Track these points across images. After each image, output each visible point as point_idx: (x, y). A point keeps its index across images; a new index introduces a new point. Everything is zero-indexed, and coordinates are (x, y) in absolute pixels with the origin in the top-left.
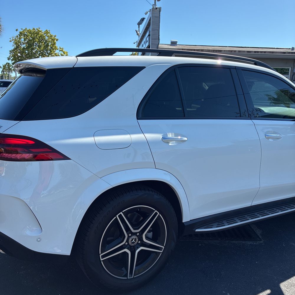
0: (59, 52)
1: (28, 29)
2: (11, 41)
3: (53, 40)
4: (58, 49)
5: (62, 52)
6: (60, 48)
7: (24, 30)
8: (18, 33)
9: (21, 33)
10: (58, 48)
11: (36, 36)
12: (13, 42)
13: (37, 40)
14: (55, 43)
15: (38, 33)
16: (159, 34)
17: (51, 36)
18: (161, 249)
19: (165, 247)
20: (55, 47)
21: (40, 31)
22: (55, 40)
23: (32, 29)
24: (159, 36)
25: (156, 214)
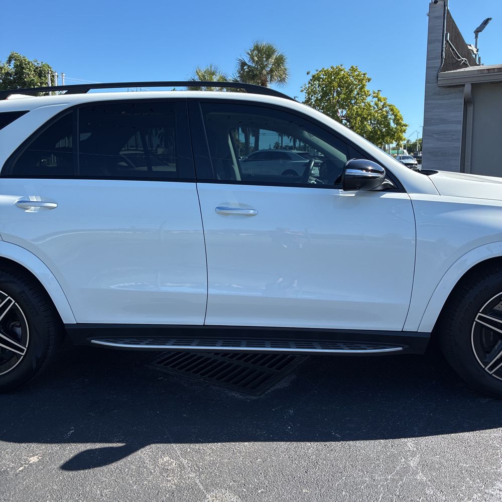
0: (373, 100)
1: (325, 69)
2: (302, 91)
3: (361, 81)
4: (370, 95)
5: (377, 99)
6: (374, 93)
7: (320, 72)
9: (313, 77)
10: (371, 92)
12: (305, 91)
13: (336, 85)
14: (363, 87)
15: (337, 74)
16: (442, 48)
17: (358, 75)
18: (22, 351)
19: (28, 349)
20: (364, 91)
21: (342, 70)
22: (364, 81)
23: (330, 69)
24: (442, 51)
25: (10, 301)
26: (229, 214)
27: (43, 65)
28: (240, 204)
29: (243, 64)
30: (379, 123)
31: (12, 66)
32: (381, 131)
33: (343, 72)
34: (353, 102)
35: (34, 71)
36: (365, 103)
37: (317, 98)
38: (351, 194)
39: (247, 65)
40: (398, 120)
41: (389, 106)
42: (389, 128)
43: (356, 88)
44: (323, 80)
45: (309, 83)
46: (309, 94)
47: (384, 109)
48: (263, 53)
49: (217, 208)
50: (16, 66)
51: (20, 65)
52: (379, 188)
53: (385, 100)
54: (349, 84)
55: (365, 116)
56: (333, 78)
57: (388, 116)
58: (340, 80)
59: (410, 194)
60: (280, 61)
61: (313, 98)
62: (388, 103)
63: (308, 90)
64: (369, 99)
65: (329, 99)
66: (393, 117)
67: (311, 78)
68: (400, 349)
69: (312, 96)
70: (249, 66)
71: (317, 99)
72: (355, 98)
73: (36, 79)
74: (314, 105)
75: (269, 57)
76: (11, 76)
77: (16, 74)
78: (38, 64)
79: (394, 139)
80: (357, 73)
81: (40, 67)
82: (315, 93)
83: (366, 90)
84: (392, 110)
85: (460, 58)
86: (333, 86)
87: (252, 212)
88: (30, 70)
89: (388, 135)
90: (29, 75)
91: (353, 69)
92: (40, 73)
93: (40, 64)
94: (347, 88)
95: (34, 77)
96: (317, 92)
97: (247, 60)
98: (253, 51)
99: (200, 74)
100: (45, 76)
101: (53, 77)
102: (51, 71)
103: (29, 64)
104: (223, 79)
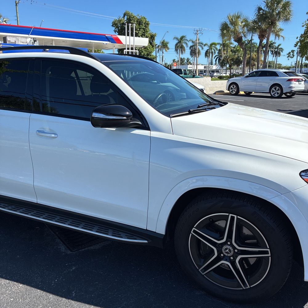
27: (142, 18)
29: (260, 9)
31: (125, 19)
35: (137, 21)
39: (262, 10)
49: (38, 131)
50: (127, 19)
51: (129, 18)
60: (286, 6)
68: (146, 241)
70: (264, 10)
73: (137, 26)
75: (278, 3)
76: (125, 25)
78: (139, 17)
81: (140, 19)
88: (134, 21)
92: (139, 23)
97: (263, 6)
99: (230, 18)
100: (142, 24)
101: (147, 24)
102: (146, 21)
103: (134, 17)
104: (246, 21)
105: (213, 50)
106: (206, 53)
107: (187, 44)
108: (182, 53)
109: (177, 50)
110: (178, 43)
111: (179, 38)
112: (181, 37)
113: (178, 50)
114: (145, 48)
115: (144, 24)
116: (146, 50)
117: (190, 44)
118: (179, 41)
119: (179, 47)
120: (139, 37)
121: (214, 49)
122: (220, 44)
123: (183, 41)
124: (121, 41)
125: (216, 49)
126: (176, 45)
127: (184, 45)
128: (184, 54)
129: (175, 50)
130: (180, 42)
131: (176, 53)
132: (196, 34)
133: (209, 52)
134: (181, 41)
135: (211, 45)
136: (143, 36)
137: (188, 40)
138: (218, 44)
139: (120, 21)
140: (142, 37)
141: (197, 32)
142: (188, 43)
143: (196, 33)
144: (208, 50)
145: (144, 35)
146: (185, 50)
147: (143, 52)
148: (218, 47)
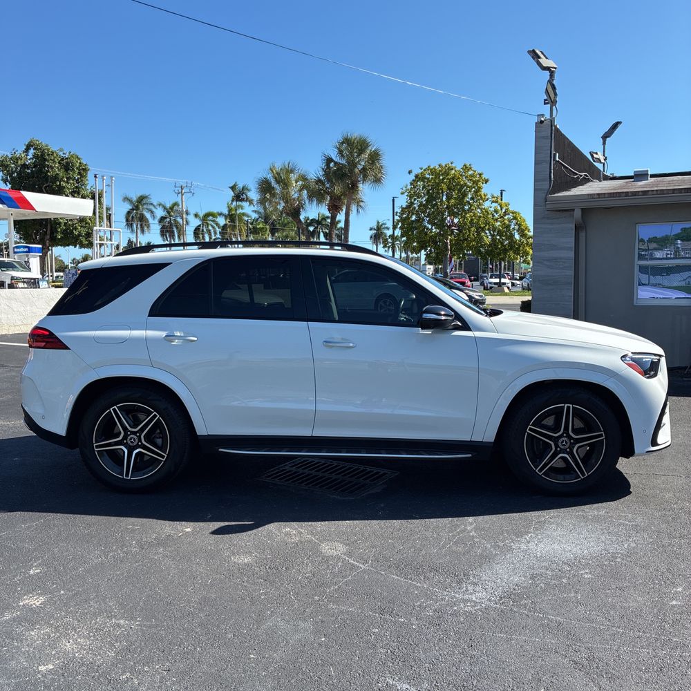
1: (432, 167)
2: (402, 193)
3: (476, 182)
4: (487, 200)
5: (496, 204)
6: (493, 197)
7: (425, 170)
8: (412, 177)
9: (417, 176)
10: (489, 196)
11: (443, 179)
12: (406, 194)
13: (444, 187)
14: (479, 189)
15: (447, 173)
16: (550, 169)
17: (473, 176)
18: (163, 457)
19: (168, 455)
20: (480, 195)
21: (452, 169)
22: (480, 183)
23: (437, 167)
24: (550, 172)
25: (155, 416)
26: (333, 346)
27: (71, 156)
28: (342, 339)
29: (329, 160)
30: (500, 233)
31: (30, 156)
32: (502, 243)
33: (453, 171)
34: (466, 208)
35: (59, 163)
36: (481, 209)
37: (421, 203)
38: (428, 332)
39: (334, 161)
40: (523, 231)
41: (513, 213)
42: (512, 240)
43: (470, 191)
44: (430, 181)
45: (411, 184)
46: (411, 197)
47: (506, 217)
48: (354, 146)
49: (325, 341)
50: (36, 157)
51: (42, 155)
52: (450, 327)
53: (506, 206)
54: (462, 186)
55: (482, 226)
56: (441, 177)
57: (510, 225)
58: (450, 181)
59: (474, 332)
60: (375, 157)
61: (416, 202)
62: (511, 208)
63: (410, 192)
64: (487, 204)
65: (436, 204)
66: (517, 227)
67: (414, 178)
68: (470, 455)
69: (415, 200)
70: (336, 163)
71: (421, 205)
72: (469, 203)
73: (61, 173)
74: (417, 211)
75: (361, 151)
76: (28, 169)
77: (35, 167)
78: (64, 154)
79: (519, 254)
80: (471, 172)
81: (67, 159)
82: (419, 196)
83: (482, 194)
84: (515, 218)
85: (577, 174)
86: (442, 189)
87: (351, 345)
88: (54, 161)
89: (511, 249)
90: (52, 168)
91: (466, 168)
92: (67, 165)
93: (68, 154)
94: (459, 191)
95: (59, 170)
96: (421, 196)
98: (343, 143)
99: (274, 171)
100: (73, 169)
101: (83, 171)
102: (80, 163)
103: (53, 153)
104: (303, 178)
105: (210, 228)
106: (194, 233)
107: (152, 212)
108: (143, 231)
109: (132, 225)
110: (133, 209)
111: (135, 199)
112: (139, 198)
113: (135, 226)
114: (82, 220)
115: (77, 168)
116: (83, 224)
117: (160, 213)
118: (134, 204)
119: (136, 218)
120: (67, 196)
121: (212, 226)
122: (223, 215)
123: (143, 205)
124: (30, 204)
125: (217, 225)
126: (129, 213)
127: (148, 215)
128: (147, 234)
129: (125, 224)
130: (137, 208)
131: (129, 231)
132: (179, 193)
133: (203, 230)
134: (138, 206)
135: (207, 215)
136: (76, 195)
137: (155, 204)
138: (220, 214)
139: (17, 160)
140: (74, 196)
141: (182, 189)
142: (154, 210)
143: (180, 191)
144: (200, 226)
145: (78, 193)
146: (148, 227)
147: (76, 229)
148: (222, 221)
